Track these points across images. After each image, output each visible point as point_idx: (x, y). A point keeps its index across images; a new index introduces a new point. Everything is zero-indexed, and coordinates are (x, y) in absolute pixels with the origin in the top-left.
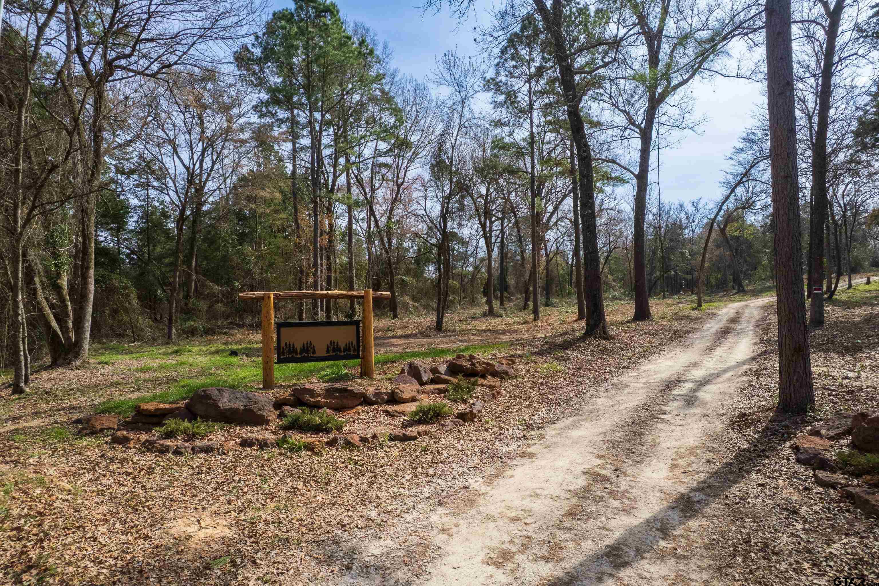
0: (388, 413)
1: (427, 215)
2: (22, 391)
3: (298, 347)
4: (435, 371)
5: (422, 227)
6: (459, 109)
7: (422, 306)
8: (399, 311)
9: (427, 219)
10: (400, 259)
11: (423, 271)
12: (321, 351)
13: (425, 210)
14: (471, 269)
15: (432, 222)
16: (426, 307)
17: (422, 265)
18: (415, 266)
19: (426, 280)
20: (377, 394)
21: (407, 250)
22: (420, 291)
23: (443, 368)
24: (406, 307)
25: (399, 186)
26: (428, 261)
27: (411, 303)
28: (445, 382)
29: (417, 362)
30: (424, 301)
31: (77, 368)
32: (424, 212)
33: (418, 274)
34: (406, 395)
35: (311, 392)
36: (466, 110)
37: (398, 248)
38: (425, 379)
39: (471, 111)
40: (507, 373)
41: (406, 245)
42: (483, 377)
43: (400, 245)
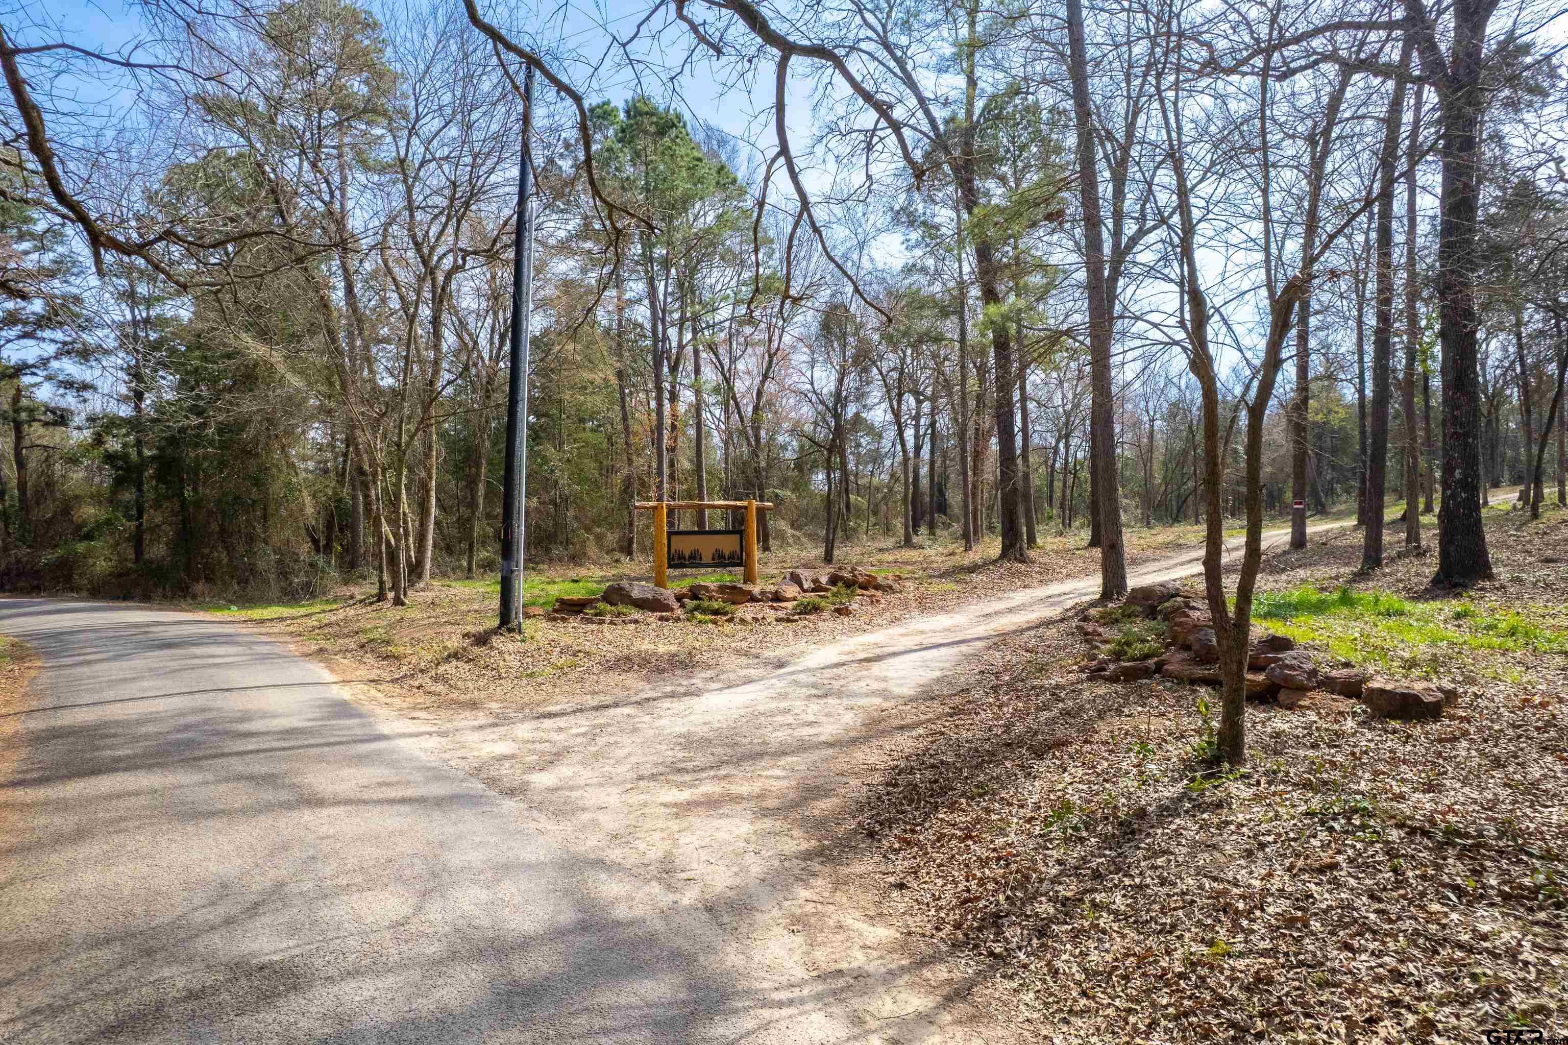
0: (772, 607)
1: (815, 392)
2: (403, 604)
3: (687, 554)
4: (816, 581)
5: (806, 411)
6: (855, 257)
7: (805, 535)
8: (771, 542)
9: (814, 398)
10: (772, 462)
11: (809, 482)
12: (707, 559)
13: (812, 384)
14: (885, 477)
15: (822, 403)
16: (812, 537)
17: (806, 471)
18: (796, 472)
19: (812, 495)
20: (763, 593)
21: (784, 447)
22: (804, 513)
23: (824, 580)
24: (781, 536)
25: (771, 357)
26: (814, 466)
27: (790, 531)
28: (826, 590)
29: (798, 571)
30: (810, 528)
31: (423, 590)
32: (809, 387)
33: (800, 486)
34: (788, 595)
35: (706, 588)
36: (865, 259)
37: (768, 445)
38: (806, 586)
39: (872, 260)
40: (891, 587)
41: (780, 439)
42: (866, 588)
43: (772, 438)
